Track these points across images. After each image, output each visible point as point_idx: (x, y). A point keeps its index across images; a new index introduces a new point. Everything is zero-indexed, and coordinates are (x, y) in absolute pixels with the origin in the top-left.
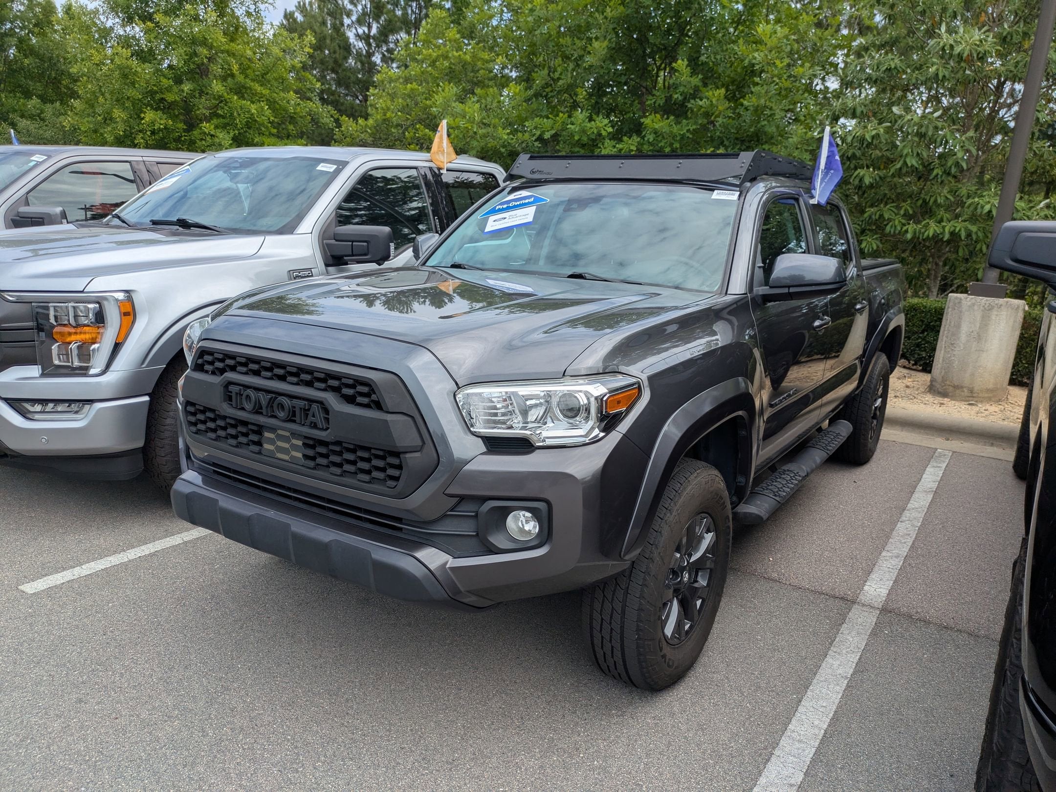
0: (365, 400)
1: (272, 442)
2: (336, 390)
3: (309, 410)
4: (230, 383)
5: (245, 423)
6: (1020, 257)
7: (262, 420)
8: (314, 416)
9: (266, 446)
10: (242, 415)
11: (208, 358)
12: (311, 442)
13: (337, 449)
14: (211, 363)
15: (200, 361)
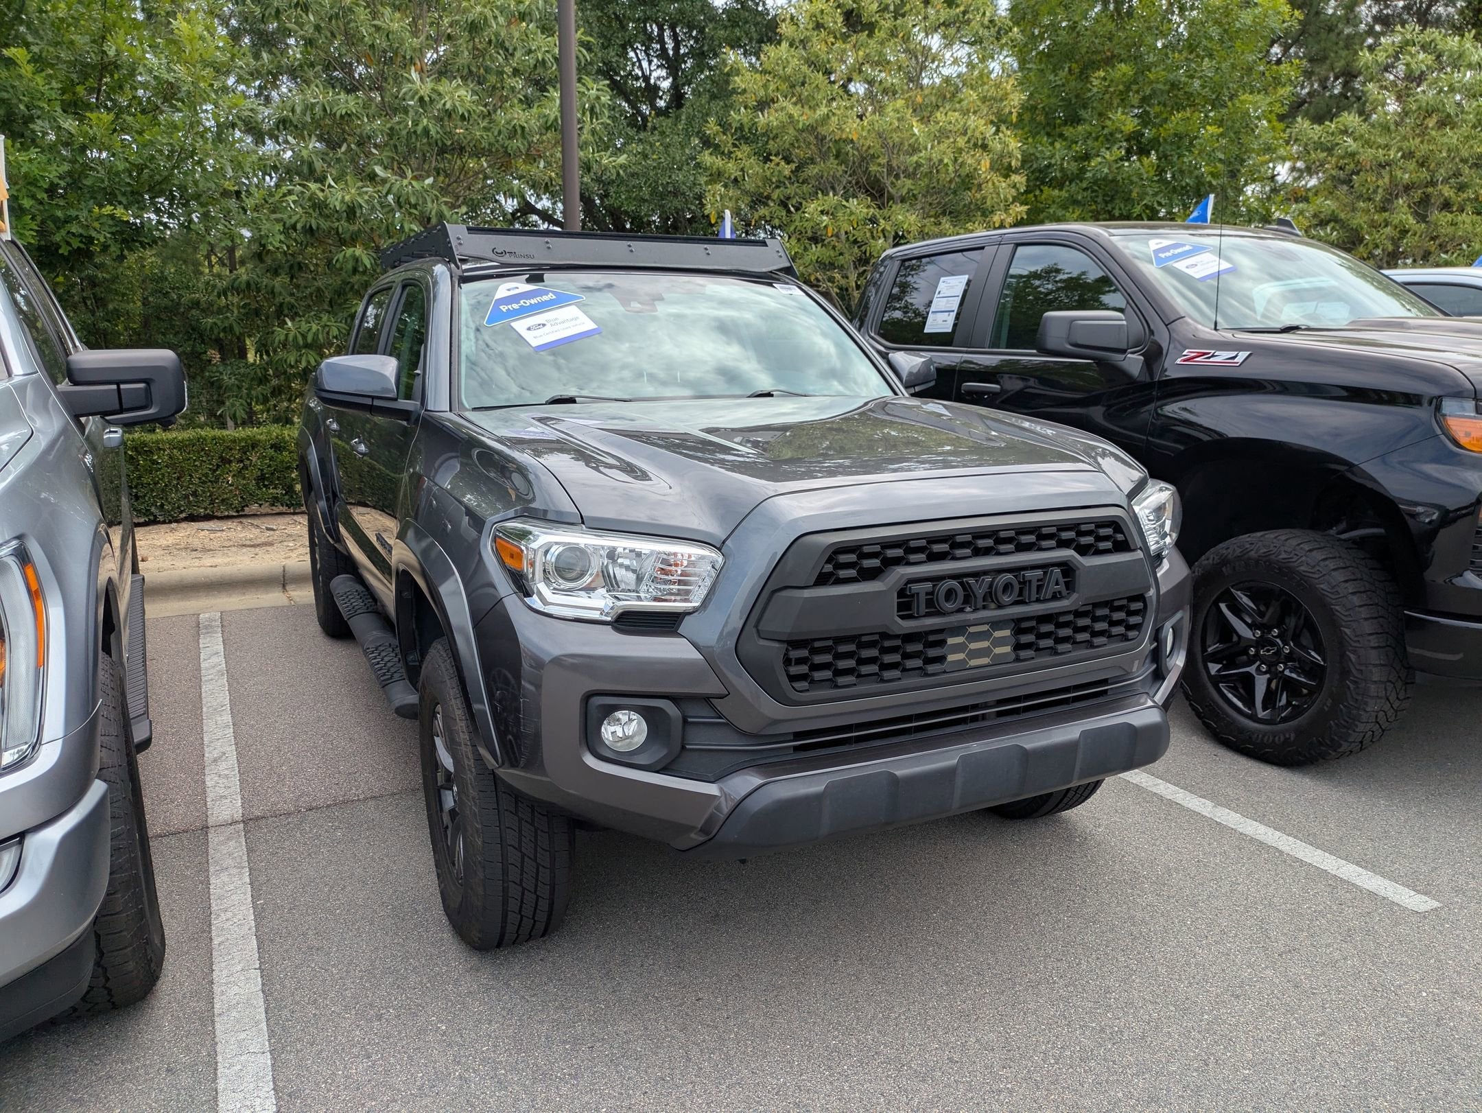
1: (960, 648)
4: (911, 582)
5: (915, 637)
6: (1080, 342)
9: (952, 657)
11: (849, 558)
12: (1024, 625)
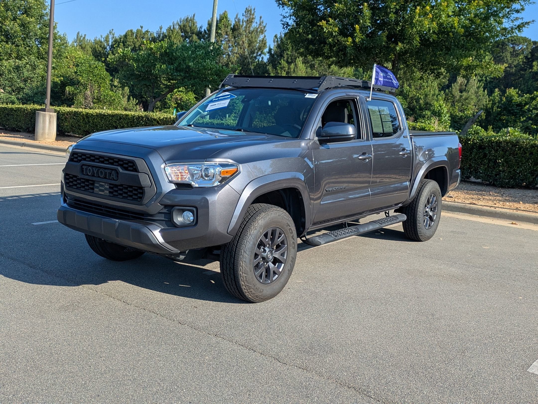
0: (131, 169)
1: (97, 187)
2: (121, 166)
3: (111, 173)
4: (83, 165)
5: (88, 180)
7: (94, 179)
8: (113, 175)
9: (95, 189)
10: (86, 177)
11: (75, 156)
12: (112, 186)
13: (121, 188)
14: (76, 158)
15: (72, 157)
